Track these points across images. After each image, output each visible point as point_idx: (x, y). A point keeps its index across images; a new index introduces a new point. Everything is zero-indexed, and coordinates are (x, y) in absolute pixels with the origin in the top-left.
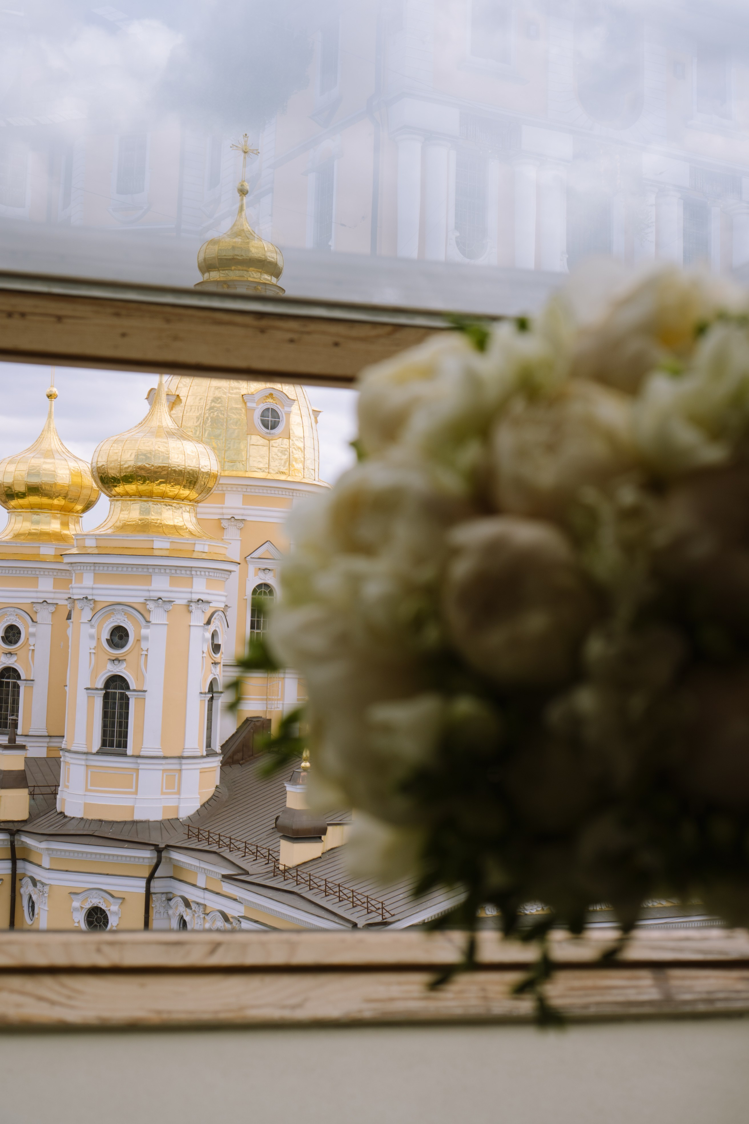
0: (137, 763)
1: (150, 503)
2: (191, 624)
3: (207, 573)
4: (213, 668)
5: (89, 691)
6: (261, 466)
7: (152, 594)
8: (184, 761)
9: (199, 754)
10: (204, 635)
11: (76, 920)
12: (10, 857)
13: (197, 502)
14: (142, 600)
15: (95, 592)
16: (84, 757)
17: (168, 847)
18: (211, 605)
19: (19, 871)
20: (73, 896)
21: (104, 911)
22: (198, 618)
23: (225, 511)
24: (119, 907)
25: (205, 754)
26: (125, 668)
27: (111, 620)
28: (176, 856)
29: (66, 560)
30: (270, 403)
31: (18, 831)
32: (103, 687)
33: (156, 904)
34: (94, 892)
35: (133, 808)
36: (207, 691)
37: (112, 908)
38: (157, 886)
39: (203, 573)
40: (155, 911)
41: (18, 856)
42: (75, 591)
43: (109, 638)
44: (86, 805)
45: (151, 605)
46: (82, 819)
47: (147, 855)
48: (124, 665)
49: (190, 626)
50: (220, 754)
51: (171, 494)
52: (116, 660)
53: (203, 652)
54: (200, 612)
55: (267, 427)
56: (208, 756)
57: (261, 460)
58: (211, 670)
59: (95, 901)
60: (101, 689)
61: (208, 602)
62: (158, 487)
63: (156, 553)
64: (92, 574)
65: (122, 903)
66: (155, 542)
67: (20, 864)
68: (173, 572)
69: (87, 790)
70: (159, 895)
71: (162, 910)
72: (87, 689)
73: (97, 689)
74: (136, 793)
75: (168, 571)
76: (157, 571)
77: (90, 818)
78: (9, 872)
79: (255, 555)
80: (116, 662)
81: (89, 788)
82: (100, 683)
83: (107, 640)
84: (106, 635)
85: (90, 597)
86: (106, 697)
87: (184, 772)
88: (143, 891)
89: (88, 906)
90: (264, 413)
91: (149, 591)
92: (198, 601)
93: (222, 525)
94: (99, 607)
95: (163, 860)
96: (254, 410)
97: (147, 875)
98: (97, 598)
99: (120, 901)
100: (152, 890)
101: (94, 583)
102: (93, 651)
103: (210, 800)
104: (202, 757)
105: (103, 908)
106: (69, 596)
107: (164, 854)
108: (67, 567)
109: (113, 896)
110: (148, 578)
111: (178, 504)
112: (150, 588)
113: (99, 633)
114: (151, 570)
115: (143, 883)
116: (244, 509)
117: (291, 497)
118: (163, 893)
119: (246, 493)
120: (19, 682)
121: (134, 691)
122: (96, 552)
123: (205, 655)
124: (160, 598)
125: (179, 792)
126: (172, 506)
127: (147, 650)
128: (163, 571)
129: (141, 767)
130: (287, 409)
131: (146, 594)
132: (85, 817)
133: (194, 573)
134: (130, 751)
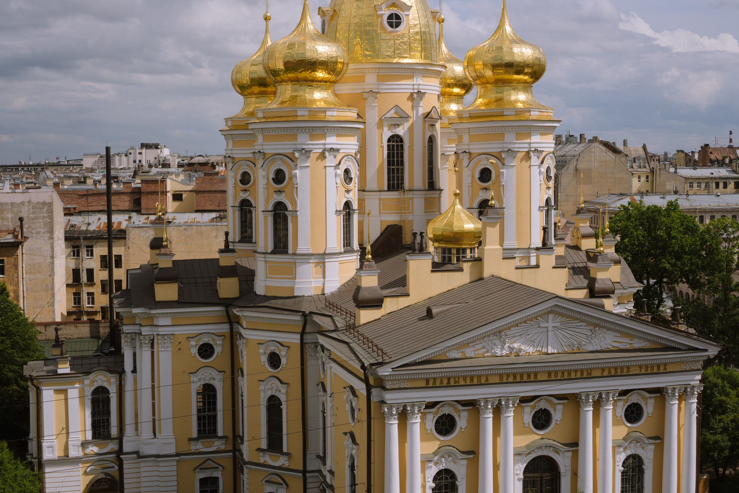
0: (294, 259)
1: (298, 86)
2: (327, 165)
3: (336, 130)
4: (346, 194)
5: (264, 213)
6: (389, 54)
7: (298, 146)
8: (326, 257)
9: (338, 251)
10: (336, 173)
11: (263, 361)
12: (227, 321)
13: (334, 82)
14: (291, 151)
15: (264, 147)
16: (263, 256)
17: (311, 313)
18: (340, 151)
19: (235, 330)
20: (260, 346)
21: (278, 355)
22: (330, 160)
23: (365, 87)
24: (287, 352)
25: (342, 251)
26: (284, 197)
27: (274, 165)
28: (316, 318)
29: (250, 127)
30: (394, 10)
31: (230, 305)
32: (272, 210)
33: (309, 350)
34: (272, 342)
35: (293, 289)
36: (342, 209)
37: (282, 353)
38: (308, 338)
39: (332, 130)
40: (308, 354)
41: (233, 320)
42: (256, 147)
43: (274, 177)
44: (266, 287)
45: (297, 155)
46: (265, 296)
47: (298, 318)
48: (284, 194)
49: (325, 167)
50: (357, 251)
51: (310, 78)
52: (279, 192)
53: (337, 184)
54: (332, 156)
55: (392, 26)
56: (345, 252)
57: (389, 50)
58: (345, 195)
59: (273, 348)
60: (271, 211)
61: (338, 150)
62: (300, 74)
63: (299, 119)
64: (262, 136)
65: (288, 350)
66: (298, 112)
67: (235, 326)
68: (311, 131)
69: (267, 277)
70: (310, 344)
71: (313, 354)
72: (263, 211)
73: (268, 211)
74: (295, 278)
75: (307, 130)
76: (300, 131)
77: (269, 295)
78: (228, 331)
79: (388, 116)
80: (279, 193)
81: (268, 276)
82: (270, 208)
83: (273, 178)
84: (272, 175)
85: (262, 151)
86: (275, 216)
87: (326, 264)
88: (299, 341)
89: (269, 351)
90: (390, 17)
91: (296, 144)
92: (331, 149)
93: (364, 97)
94: (266, 158)
95: (308, 322)
96: (382, 15)
97: (300, 330)
98: (266, 152)
99: (286, 348)
100: (305, 341)
101: (263, 142)
102: (265, 186)
103: (349, 281)
104: (340, 253)
105: (277, 352)
106: (254, 151)
107: (308, 318)
108: (251, 132)
109: (282, 345)
110: (294, 137)
111: (317, 84)
112: (296, 142)
113: (268, 174)
114: (296, 131)
115: (298, 336)
116: (378, 84)
117: (412, 74)
118: (312, 343)
119: (379, 74)
120: (251, 208)
121: (290, 211)
122: (264, 120)
123: (338, 185)
124: (303, 149)
125: (324, 277)
126: (312, 86)
127: (297, 184)
128: (304, 131)
129: (297, 261)
130: (406, 13)
131: (294, 147)
132: (266, 295)
133: (325, 130)
134: (290, 251)
